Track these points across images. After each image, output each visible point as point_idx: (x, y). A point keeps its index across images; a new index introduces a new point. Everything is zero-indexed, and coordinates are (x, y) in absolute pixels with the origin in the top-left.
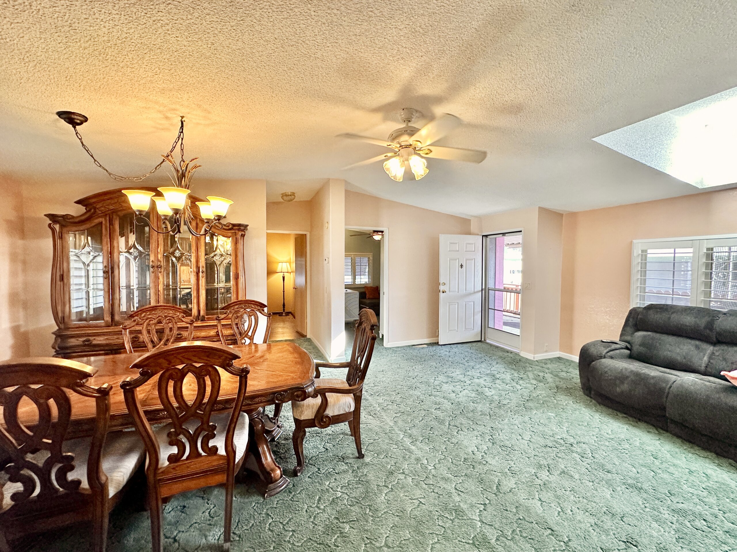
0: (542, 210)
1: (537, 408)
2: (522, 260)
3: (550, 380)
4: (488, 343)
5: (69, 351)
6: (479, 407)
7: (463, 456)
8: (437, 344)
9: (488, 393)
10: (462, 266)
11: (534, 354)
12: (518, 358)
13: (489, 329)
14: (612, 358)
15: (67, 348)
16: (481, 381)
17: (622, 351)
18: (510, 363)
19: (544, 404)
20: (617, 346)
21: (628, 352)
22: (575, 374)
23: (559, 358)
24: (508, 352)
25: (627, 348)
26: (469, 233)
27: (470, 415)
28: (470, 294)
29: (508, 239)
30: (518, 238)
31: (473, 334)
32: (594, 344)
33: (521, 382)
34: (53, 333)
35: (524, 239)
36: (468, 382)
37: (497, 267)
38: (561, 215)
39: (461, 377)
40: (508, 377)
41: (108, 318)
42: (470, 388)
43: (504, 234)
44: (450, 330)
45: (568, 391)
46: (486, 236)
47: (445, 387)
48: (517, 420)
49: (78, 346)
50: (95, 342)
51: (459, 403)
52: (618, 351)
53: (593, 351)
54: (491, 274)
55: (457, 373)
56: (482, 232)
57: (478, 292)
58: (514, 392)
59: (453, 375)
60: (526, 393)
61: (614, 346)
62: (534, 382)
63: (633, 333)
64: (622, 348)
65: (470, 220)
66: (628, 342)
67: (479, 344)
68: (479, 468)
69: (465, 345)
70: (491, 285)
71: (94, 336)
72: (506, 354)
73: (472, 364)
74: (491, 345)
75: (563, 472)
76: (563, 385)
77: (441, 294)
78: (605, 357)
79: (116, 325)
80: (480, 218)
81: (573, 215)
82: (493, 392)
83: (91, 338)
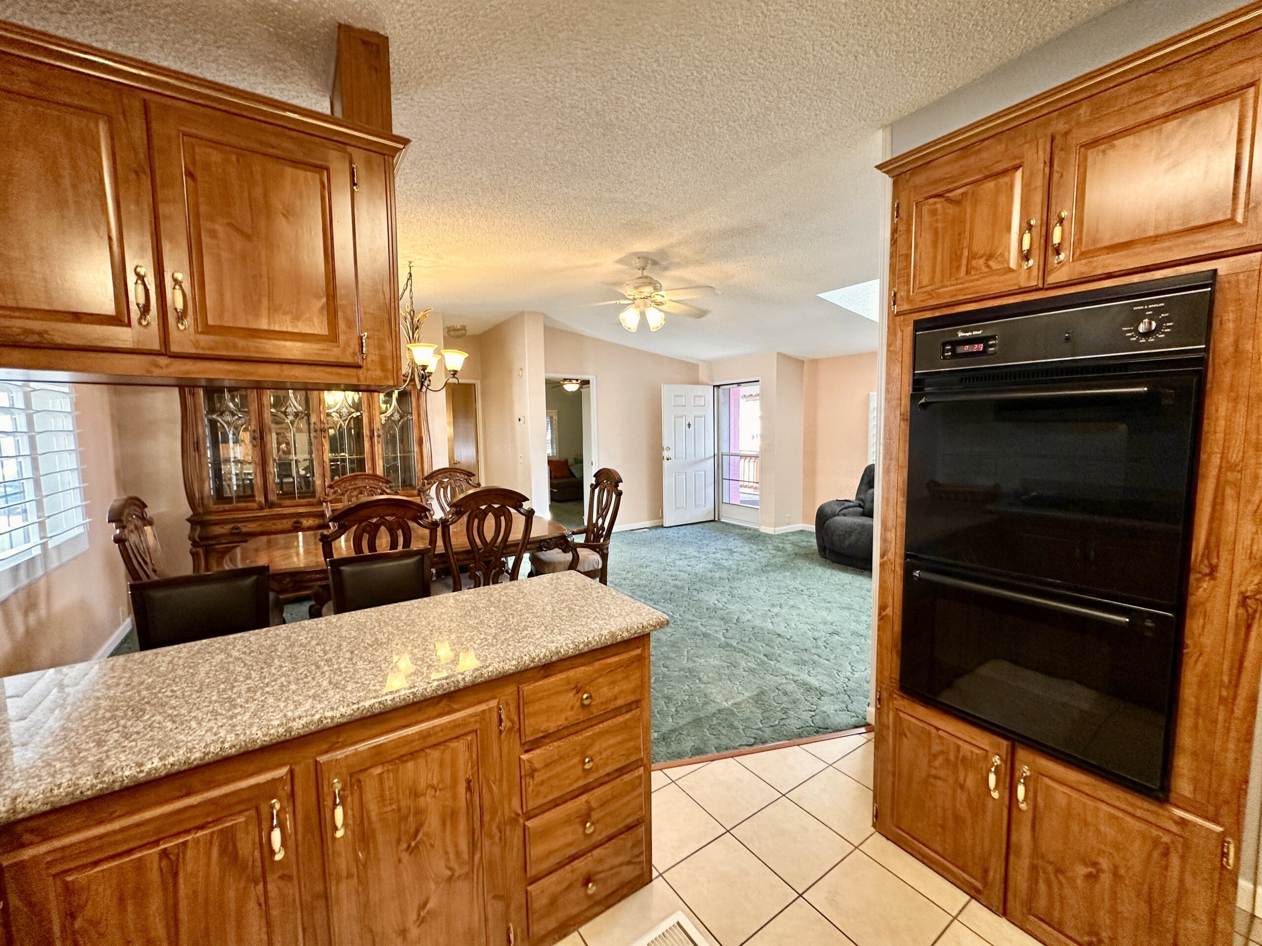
0: (782, 357)
1: (773, 571)
2: (761, 417)
3: (790, 549)
4: (723, 522)
5: (213, 542)
6: (717, 575)
7: (705, 606)
8: (662, 526)
9: (725, 563)
10: (689, 425)
11: (775, 527)
12: (757, 533)
13: (724, 506)
14: (845, 515)
15: (207, 538)
16: (718, 556)
17: (855, 509)
18: (749, 538)
19: (783, 567)
20: (851, 504)
21: (860, 510)
22: (814, 541)
23: (802, 531)
24: (746, 529)
25: (860, 506)
26: (697, 383)
27: (709, 581)
28: (701, 461)
29: (744, 390)
30: (755, 389)
31: (704, 512)
32: (829, 503)
33: (760, 553)
34: (188, 520)
35: (762, 389)
36: (703, 557)
37: (732, 426)
38: (802, 362)
39: (696, 554)
40: (746, 550)
41: (260, 498)
42: (706, 561)
43: (739, 384)
44: (676, 508)
45: (806, 556)
46: (718, 386)
47: (678, 563)
48: (755, 580)
49: (223, 535)
50: (244, 530)
51: (696, 574)
52: (851, 509)
53: (828, 510)
54: (724, 435)
55: (691, 551)
56: (713, 380)
57: (710, 458)
58: (752, 561)
59: (687, 552)
60: (764, 561)
61: (847, 504)
62: (773, 552)
63: (866, 491)
64: (855, 506)
65: (698, 365)
66: (862, 500)
67: (712, 523)
68: (720, 612)
69: (695, 526)
70: (724, 449)
71: (242, 522)
72: (744, 531)
73: (706, 542)
74: (726, 524)
75: (793, 606)
76: (802, 551)
77: (665, 462)
78: (838, 515)
79: (271, 507)
80: (710, 363)
81: (815, 362)
82: (731, 562)
83: (239, 525)
